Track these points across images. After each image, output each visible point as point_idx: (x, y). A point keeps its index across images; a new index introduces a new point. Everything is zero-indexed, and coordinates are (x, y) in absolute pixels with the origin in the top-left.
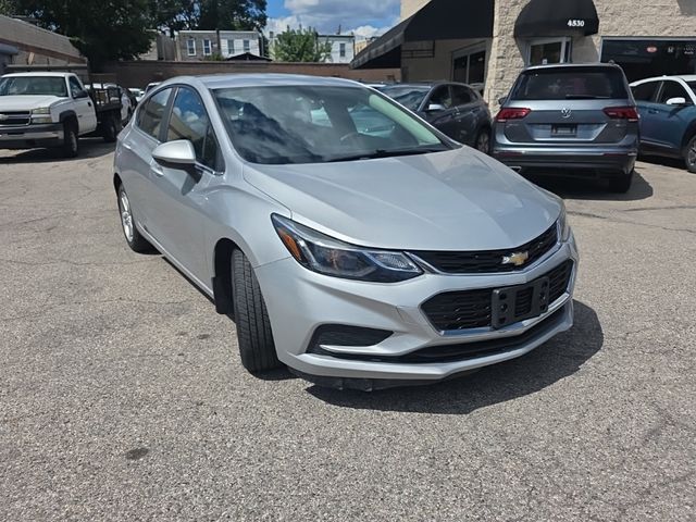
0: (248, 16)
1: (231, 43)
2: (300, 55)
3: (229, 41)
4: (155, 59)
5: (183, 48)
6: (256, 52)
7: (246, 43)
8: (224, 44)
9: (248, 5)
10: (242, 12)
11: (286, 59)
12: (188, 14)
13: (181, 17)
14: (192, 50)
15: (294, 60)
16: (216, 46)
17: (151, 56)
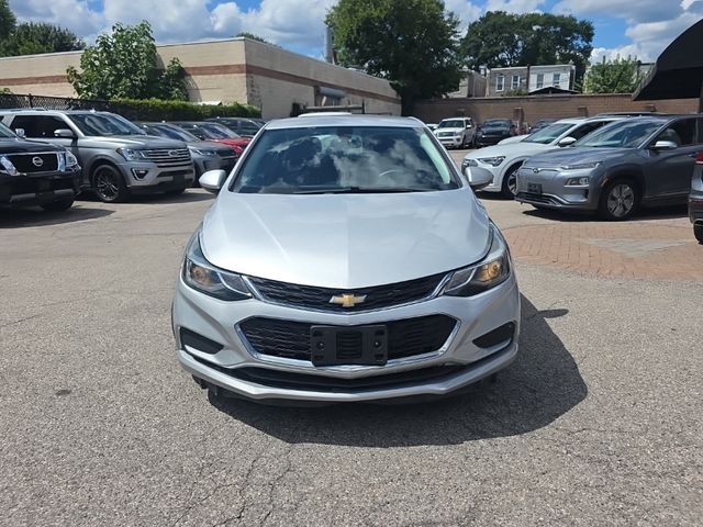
0: (572, 48)
1: (540, 78)
2: (613, 86)
3: (539, 76)
4: (465, 95)
5: (492, 85)
6: (565, 86)
7: (557, 77)
8: (533, 79)
9: (574, 38)
10: (565, 44)
11: (596, 90)
12: (511, 52)
13: (504, 55)
14: (500, 87)
15: (606, 92)
16: (524, 81)
17: (462, 93)
